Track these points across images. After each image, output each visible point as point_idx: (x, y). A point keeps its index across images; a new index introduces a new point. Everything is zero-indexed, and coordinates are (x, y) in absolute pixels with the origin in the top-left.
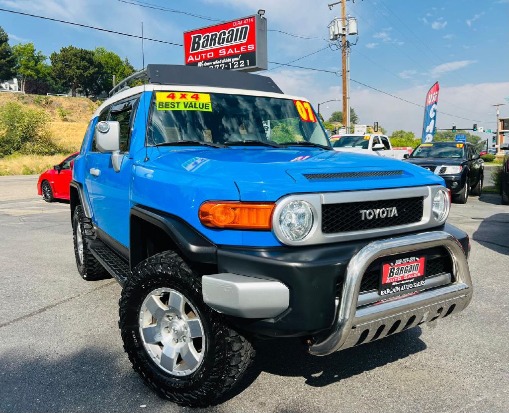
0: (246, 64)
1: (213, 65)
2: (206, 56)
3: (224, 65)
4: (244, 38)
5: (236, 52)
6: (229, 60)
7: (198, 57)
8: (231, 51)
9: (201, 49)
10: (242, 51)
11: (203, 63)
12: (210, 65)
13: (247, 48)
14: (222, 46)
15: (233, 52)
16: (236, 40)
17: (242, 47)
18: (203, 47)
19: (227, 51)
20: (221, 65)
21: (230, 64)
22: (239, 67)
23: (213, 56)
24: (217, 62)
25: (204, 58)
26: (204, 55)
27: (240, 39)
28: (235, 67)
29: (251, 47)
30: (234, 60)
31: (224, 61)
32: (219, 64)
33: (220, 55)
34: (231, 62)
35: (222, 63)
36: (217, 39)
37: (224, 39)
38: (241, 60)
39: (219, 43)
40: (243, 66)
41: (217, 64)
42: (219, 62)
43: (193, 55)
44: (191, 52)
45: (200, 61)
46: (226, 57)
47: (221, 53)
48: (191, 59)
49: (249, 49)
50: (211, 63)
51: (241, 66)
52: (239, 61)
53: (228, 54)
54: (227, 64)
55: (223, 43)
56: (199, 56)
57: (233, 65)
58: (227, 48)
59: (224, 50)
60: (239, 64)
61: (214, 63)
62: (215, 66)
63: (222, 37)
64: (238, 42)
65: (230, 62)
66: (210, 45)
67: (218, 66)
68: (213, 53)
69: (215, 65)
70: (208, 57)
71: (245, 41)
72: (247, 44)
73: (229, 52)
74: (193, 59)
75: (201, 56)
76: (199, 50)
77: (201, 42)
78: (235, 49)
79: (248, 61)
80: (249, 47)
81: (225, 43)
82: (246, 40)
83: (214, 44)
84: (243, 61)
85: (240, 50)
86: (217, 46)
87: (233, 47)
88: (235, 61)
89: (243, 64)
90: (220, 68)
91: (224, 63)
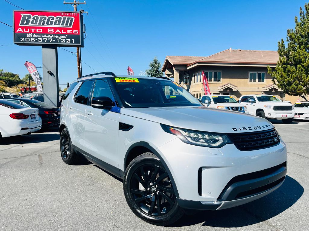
1: (41, 37)
2: (35, 31)
3: (52, 39)
5: (63, 32)
6: (57, 37)
7: (27, 30)
8: (58, 31)
9: (30, 25)
11: (33, 35)
12: (39, 38)
13: (72, 32)
14: (50, 26)
15: (60, 32)
16: (63, 24)
17: (68, 31)
18: (32, 23)
20: (49, 39)
21: (58, 39)
22: (66, 43)
23: (41, 31)
24: (45, 36)
26: (33, 30)
27: (67, 24)
28: (62, 42)
29: (76, 32)
30: (60, 37)
31: (52, 36)
32: (48, 38)
33: (49, 32)
34: (59, 38)
35: (50, 38)
36: (46, 21)
37: (52, 22)
38: (67, 38)
39: (47, 23)
40: (70, 42)
43: (23, 28)
44: (20, 26)
45: (29, 33)
46: (54, 34)
48: (20, 30)
49: (74, 33)
50: (40, 36)
52: (65, 39)
53: (56, 32)
54: (56, 39)
55: (51, 24)
56: (29, 29)
57: (60, 41)
58: (55, 29)
59: (53, 29)
60: (66, 41)
61: (43, 36)
62: (44, 39)
63: (51, 20)
64: (64, 26)
66: (40, 24)
67: (47, 39)
68: (41, 30)
70: (37, 31)
71: (71, 27)
72: (72, 29)
74: (21, 30)
75: (30, 30)
76: (28, 25)
77: (31, 20)
78: (62, 30)
79: (73, 40)
80: (74, 31)
83: (43, 24)
84: (69, 40)
85: (67, 32)
86: (45, 25)
87: (60, 29)
88: (62, 38)
89: (69, 42)
90: (48, 41)
91: (52, 38)
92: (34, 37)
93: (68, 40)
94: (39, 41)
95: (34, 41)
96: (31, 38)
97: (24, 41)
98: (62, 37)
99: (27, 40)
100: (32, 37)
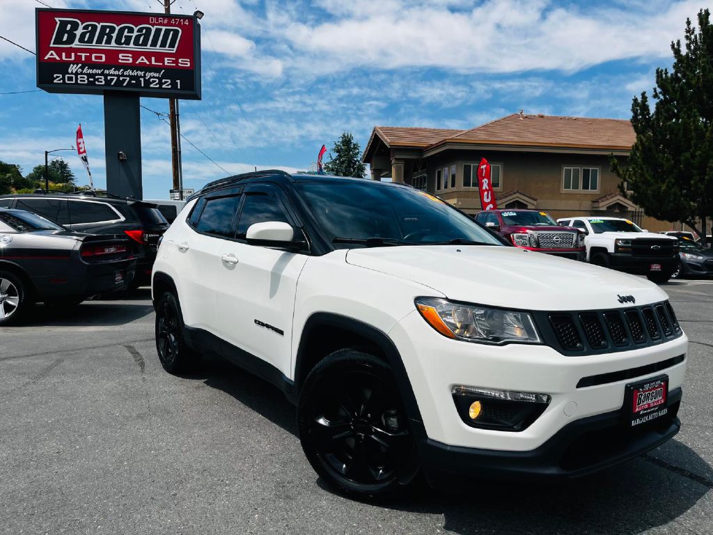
0: (174, 84)
1: (102, 74)
2: (88, 58)
3: (128, 79)
4: (172, 45)
5: (153, 63)
6: (142, 73)
7: (68, 56)
8: (142, 60)
9: (76, 44)
10: (166, 64)
11: (82, 68)
12: (98, 74)
13: (176, 62)
14: (124, 48)
15: (148, 63)
16: (154, 44)
17: (166, 59)
18: (82, 41)
19: (135, 59)
20: (121, 78)
21: (142, 79)
22: (160, 88)
23: (104, 60)
24: (112, 72)
25: (83, 59)
26: (83, 55)
27: (163, 45)
28: (152, 86)
29: (185, 63)
30: (148, 75)
31: (129, 72)
32: (118, 76)
33: (120, 61)
34: (144, 77)
35: (123, 75)
36: (114, 35)
37: (128, 39)
38: (164, 76)
39: (118, 41)
40: (170, 87)
41: (112, 75)
42: (116, 73)
43: (59, 51)
44: (52, 45)
45: (73, 63)
46: (133, 67)
47: (122, 60)
48: (51, 55)
49: (180, 65)
50: (99, 71)
51: (164, 86)
52: (160, 79)
53: (137, 62)
54: (137, 78)
55: (127, 42)
56: (73, 54)
57: (148, 82)
58: (136, 55)
59: (130, 55)
61: (106, 72)
62: (109, 78)
63: (126, 34)
64: (158, 49)
65: (141, 77)
66: (99, 41)
67: (116, 78)
68: (104, 56)
69: (109, 75)
70: (93, 59)
72: (177, 55)
73: (139, 61)
74: (55, 56)
75: (76, 55)
76: (73, 46)
77: (78, 33)
78: (153, 59)
79: (178, 81)
80: (180, 61)
81: (132, 45)
82: (175, 49)
83: (109, 42)
84: (169, 81)
85: (164, 63)
86: (114, 46)
87: (148, 55)
88: (151, 77)
89: (168, 85)
90: (119, 83)
91: (129, 76)
92: (85, 74)
93: (166, 82)
94: (97, 83)
95: (86, 82)
96: (79, 76)
97: (61, 81)
98: (152, 74)
99: (70, 79)
100: (81, 73)
